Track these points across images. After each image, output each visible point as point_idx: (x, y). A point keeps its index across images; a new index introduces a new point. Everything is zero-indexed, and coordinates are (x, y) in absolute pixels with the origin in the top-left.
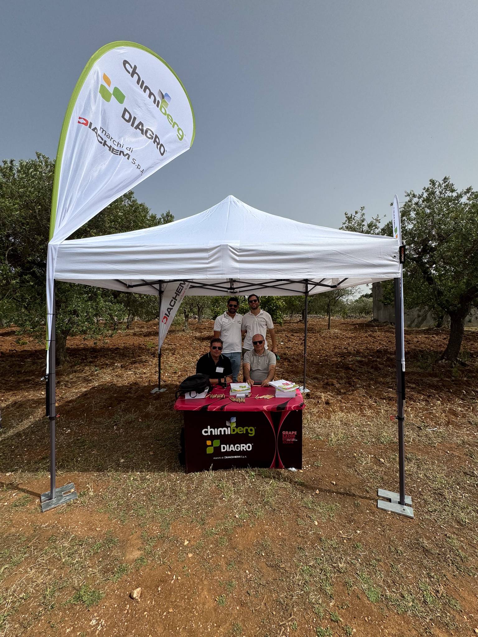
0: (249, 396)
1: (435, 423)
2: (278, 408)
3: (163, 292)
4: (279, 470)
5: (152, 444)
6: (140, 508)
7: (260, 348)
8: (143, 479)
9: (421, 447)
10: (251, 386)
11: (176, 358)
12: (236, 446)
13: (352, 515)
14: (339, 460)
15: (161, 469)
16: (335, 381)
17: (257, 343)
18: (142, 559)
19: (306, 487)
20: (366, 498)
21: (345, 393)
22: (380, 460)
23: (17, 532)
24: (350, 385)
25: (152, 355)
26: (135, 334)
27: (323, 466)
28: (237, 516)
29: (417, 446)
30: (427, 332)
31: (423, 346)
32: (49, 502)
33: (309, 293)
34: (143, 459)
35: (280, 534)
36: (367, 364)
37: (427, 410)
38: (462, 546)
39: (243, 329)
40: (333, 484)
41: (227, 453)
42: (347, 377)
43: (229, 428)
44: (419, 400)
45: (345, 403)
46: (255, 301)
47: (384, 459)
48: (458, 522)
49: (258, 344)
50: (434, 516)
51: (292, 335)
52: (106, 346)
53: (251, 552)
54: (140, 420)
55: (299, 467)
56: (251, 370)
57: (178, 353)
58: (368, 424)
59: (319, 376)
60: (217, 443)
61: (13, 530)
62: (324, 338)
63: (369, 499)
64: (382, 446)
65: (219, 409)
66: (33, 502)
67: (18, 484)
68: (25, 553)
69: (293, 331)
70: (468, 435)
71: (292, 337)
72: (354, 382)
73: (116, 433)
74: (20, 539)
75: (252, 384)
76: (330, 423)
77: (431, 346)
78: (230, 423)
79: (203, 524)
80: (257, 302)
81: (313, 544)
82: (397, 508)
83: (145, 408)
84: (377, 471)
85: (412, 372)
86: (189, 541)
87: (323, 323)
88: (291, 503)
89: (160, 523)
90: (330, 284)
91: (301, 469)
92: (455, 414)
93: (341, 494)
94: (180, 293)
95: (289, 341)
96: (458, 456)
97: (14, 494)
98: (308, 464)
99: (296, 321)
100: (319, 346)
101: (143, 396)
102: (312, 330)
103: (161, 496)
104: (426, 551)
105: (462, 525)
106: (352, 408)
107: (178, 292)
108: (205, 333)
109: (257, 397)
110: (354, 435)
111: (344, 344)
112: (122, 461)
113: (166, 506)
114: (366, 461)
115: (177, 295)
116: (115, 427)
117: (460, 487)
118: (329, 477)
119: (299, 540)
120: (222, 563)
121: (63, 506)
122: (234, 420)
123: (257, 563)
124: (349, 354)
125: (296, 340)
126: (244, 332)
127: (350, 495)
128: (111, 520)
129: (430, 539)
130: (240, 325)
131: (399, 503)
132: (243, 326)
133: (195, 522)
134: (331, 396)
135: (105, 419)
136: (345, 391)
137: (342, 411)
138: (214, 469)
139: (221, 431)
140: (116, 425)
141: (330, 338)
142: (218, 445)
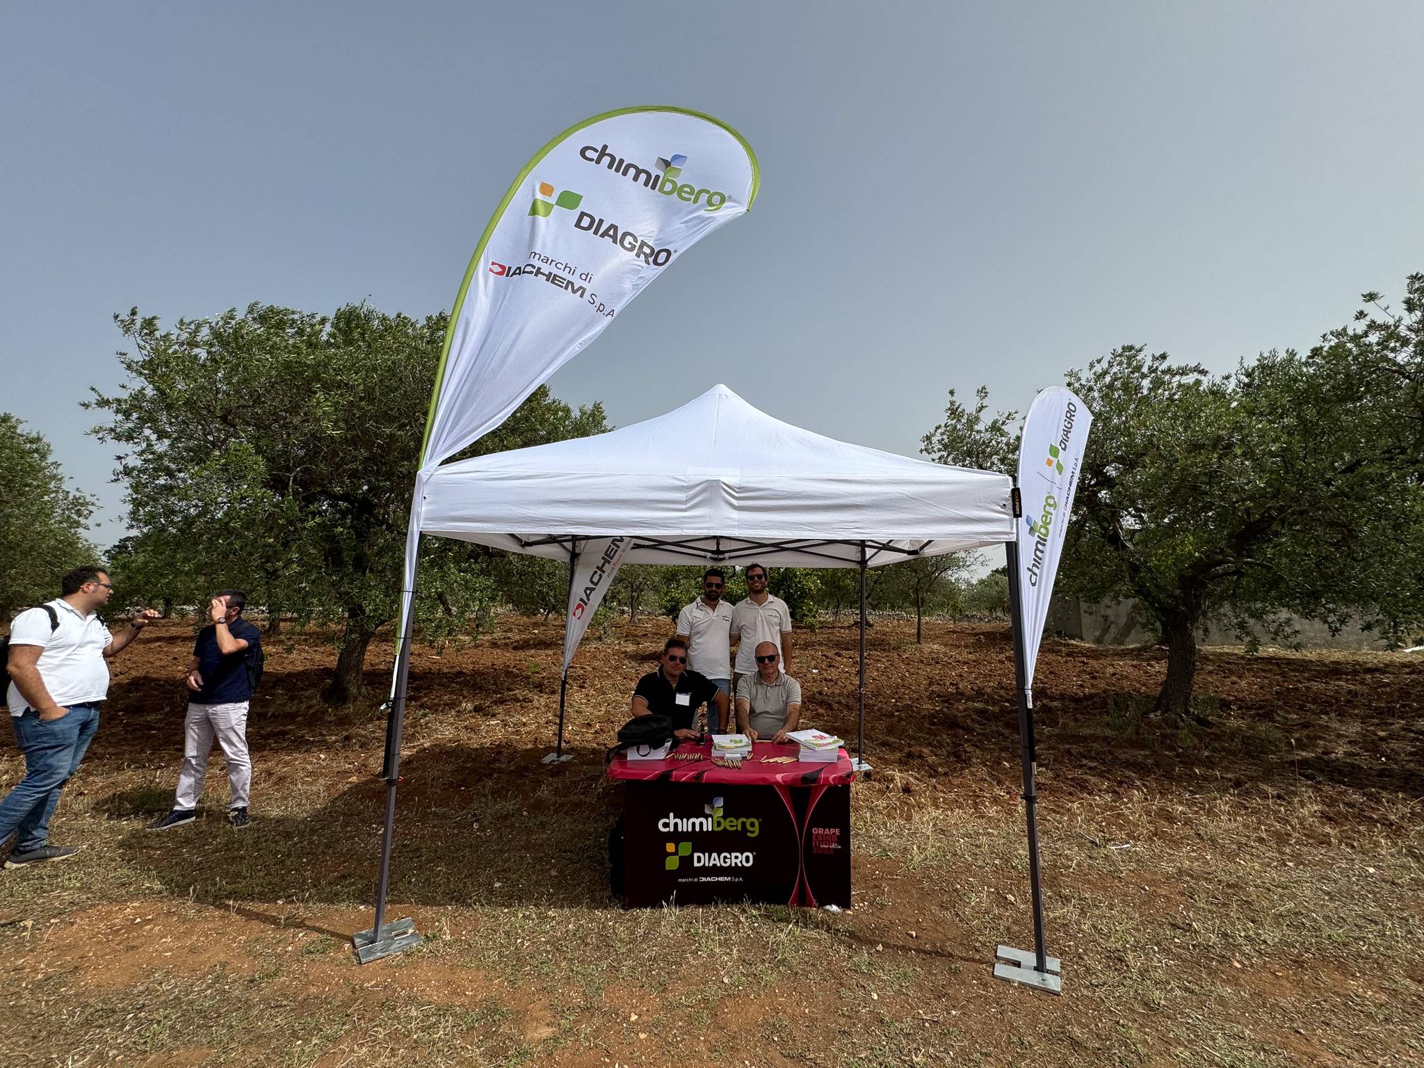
0: (749, 757)
1: (1127, 835)
2: (805, 779)
3: (579, 554)
4: (806, 908)
5: (552, 858)
6: (542, 963)
7: (771, 671)
8: (543, 918)
9: (1094, 876)
10: (753, 743)
11: (587, 695)
12: (723, 855)
13: (943, 987)
14: (924, 895)
15: (574, 902)
16: (926, 751)
17: (764, 660)
18: (556, 1040)
19: (858, 939)
20: (973, 960)
21: (946, 774)
22: (1006, 898)
23: (323, 992)
24: (959, 759)
25: (536, 687)
26: (494, 645)
27: (893, 904)
28: (726, 980)
29: (1085, 875)
30: (1138, 653)
31: (1126, 683)
32: (371, 948)
33: (869, 563)
34: (537, 883)
35: (807, 1011)
36: (996, 717)
37: (1112, 809)
38: (1145, 1039)
39: (735, 633)
40: (912, 936)
41: (706, 871)
42: (954, 743)
43: (710, 819)
44: (1100, 791)
45: (944, 793)
46: (760, 577)
47: (1014, 896)
48: (1146, 1004)
49: (767, 660)
50: (1100, 993)
51: (836, 654)
52: (435, 668)
53: (754, 1036)
54: (525, 813)
55: (845, 903)
56: (752, 710)
57: (592, 685)
58: (989, 833)
59: (891, 739)
60: (685, 849)
61: (313, 990)
62: (908, 662)
63: (980, 962)
64: (1014, 873)
65: (692, 777)
66: (339, 948)
67: (304, 919)
68: (344, 1024)
69: (840, 646)
70: (1191, 860)
71: (838, 658)
72: (966, 752)
73: (480, 836)
74: (330, 1003)
75: (755, 737)
76: (910, 829)
77: (1144, 685)
78: (713, 808)
79: (663, 992)
80: (763, 579)
81: (867, 1027)
82: (1033, 978)
83: (534, 791)
84: (1000, 917)
85: (1092, 735)
86: (640, 1015)
87: (906, 630)
88: (828, 964)
89: (582, 986)
90: (906, 548)
91: (850, 909)
92: (1171, 819)
93: (925, 952)
94: (612, 558)
95: (830, 666)
96: (1164, 896)
97: (301, 935)
98: (863, 900)
99: (846, 624)
100: (896, 678)
101: (526, 768)
102: (880, 644)
103: (579, 946)
104: (1075, 1044)
105: (1152, 1009)
106: (957, 801)
107: (608, 556)
108: (646, 644)
109: (764, 760)
110: (959, 852)
111: (951, 677)
112: (497, 885)
113: (591, 961)
114: (980, 898)
115: (606, 561)
116: (475, 826)
117: (1159, 949)
118: (904, 924)
119: (842, 1021)
120: (702, 1048)
121: (397, 956)
122: (720, 802)
123: (766, 1051)
124: (960, 695)
125: (845, 665)
126: (735, 640)
127: (942, 955)
128: (491, 980)
129: (1087, 1026)
130: (728, 625)
131: (1036, 969)
132: (735, 625)
133: (647, 988)
134: (917, 779)
135: (453, 809)
136: (947, 770)
137: (937, 808)
138: (681, 903)
139: (694, 824)
140: (477, 820)
141: (922, 662)
142: (688, 853)
